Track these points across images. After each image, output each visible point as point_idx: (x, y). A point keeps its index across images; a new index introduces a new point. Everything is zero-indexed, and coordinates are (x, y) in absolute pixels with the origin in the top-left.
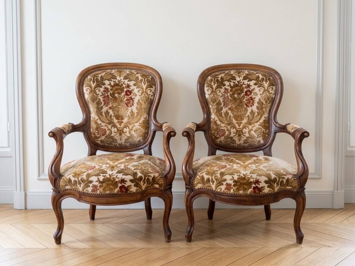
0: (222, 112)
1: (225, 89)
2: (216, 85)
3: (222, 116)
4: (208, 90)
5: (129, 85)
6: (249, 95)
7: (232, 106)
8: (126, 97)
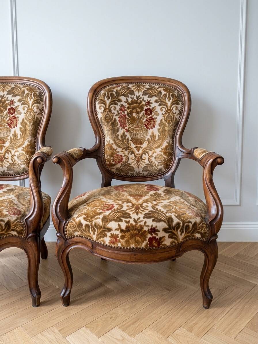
0: (118, 134)
1: (122, 106)
2: (110, 100)
3: (118, 139)
4: (100, 108)
5: (13, 101)
6: (149, 115)
7: (130, 127)
8: (10, 116)
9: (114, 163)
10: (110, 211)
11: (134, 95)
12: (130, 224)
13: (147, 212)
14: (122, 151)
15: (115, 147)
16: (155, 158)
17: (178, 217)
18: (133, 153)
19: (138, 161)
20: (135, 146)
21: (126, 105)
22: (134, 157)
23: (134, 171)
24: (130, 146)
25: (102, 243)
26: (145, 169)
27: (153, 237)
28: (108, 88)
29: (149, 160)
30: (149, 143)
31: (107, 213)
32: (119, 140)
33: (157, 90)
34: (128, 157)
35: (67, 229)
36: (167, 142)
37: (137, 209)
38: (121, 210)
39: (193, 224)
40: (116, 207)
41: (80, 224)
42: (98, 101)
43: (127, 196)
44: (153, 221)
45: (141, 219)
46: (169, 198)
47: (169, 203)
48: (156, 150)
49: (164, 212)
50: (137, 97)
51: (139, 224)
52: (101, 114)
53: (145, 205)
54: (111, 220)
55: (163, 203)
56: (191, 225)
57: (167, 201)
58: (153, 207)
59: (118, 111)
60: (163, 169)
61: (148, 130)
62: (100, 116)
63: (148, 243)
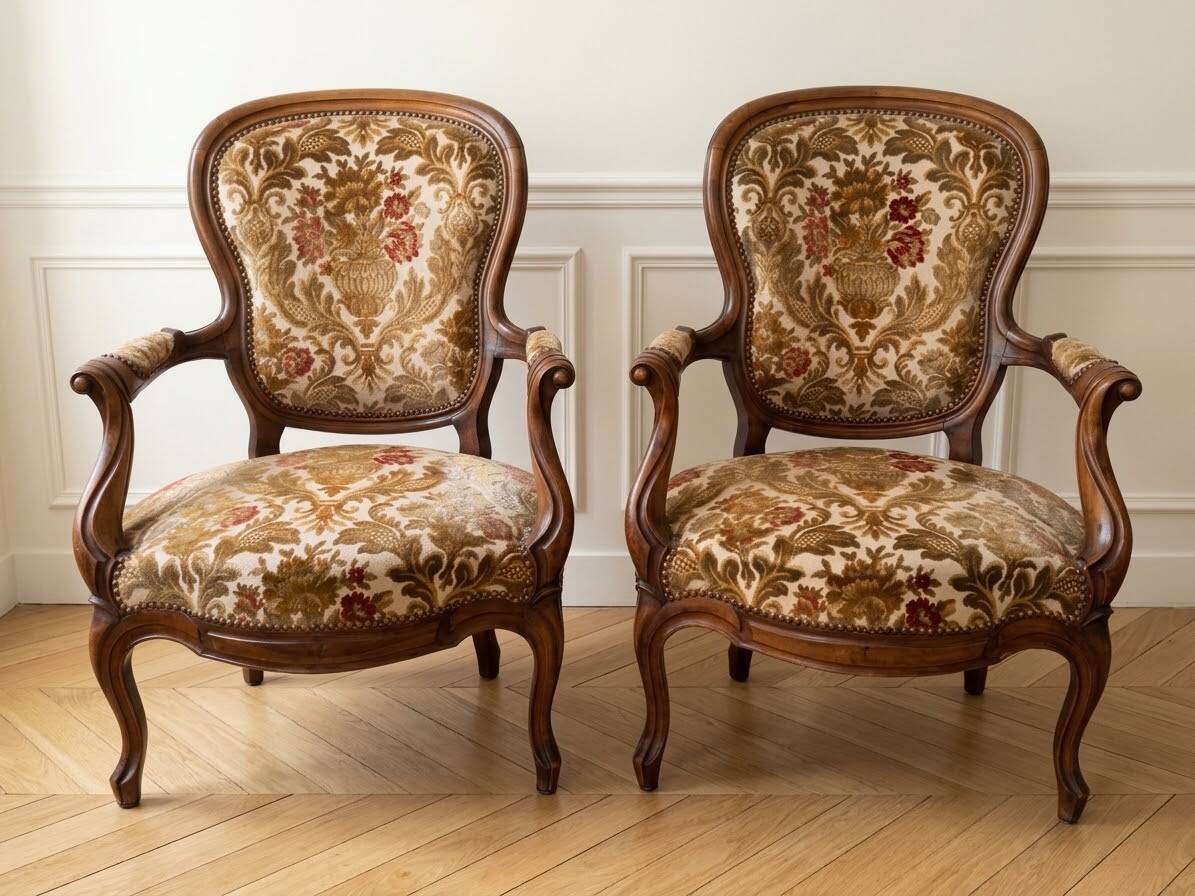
9: (781, 375)
10: (793, 527)
11: (856, 152)
12: (855, 563)
13: (903, 532)
14: (810, 339)
15: (787, 322)
16: (921, 362)
17: (998, 550)
18: (843, 342)
19: (861, 372)
20: (852, 321)
21: (829, 185)
22: (846, 359)
23: (843, 402)
24: (835, 321)
25: (773, 612)
26: (880, 399)
27: (920, 600)
28: (770, 129)
29: (896, 367)
30: (900, 314)
31: (786, 531)
32: (802, 300)
33: (933, 138)
34: (826, 356)
35: (670, 571)
36: (963, 312)
37: (875, 523)
38: (825, 524)
39: (1040, 572)
40: (810, 515)
41: (709, 559)
42: (740, 176)
43: (838, 485)
44: (924, 556)
45: (889, 549)
46: (970, 495)
47: (969, 509)
48: (926, 336)
49: (956, 536)
50: (865, 161)
51: (883, 562)
52: (748, 217)
53: (895, 512)
54: (801, 550)
55: (948, 507)
56: (1032, 574)
57: (964, 503)
58: (921, 519)
59: (801, 207)
60: (945, 400)
61: (900, 269)
62: (742, 222)
63: (904, 615)
